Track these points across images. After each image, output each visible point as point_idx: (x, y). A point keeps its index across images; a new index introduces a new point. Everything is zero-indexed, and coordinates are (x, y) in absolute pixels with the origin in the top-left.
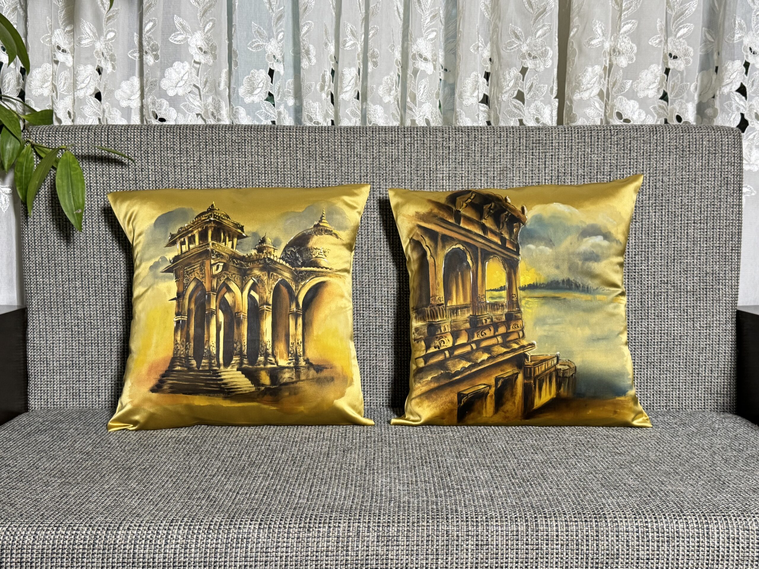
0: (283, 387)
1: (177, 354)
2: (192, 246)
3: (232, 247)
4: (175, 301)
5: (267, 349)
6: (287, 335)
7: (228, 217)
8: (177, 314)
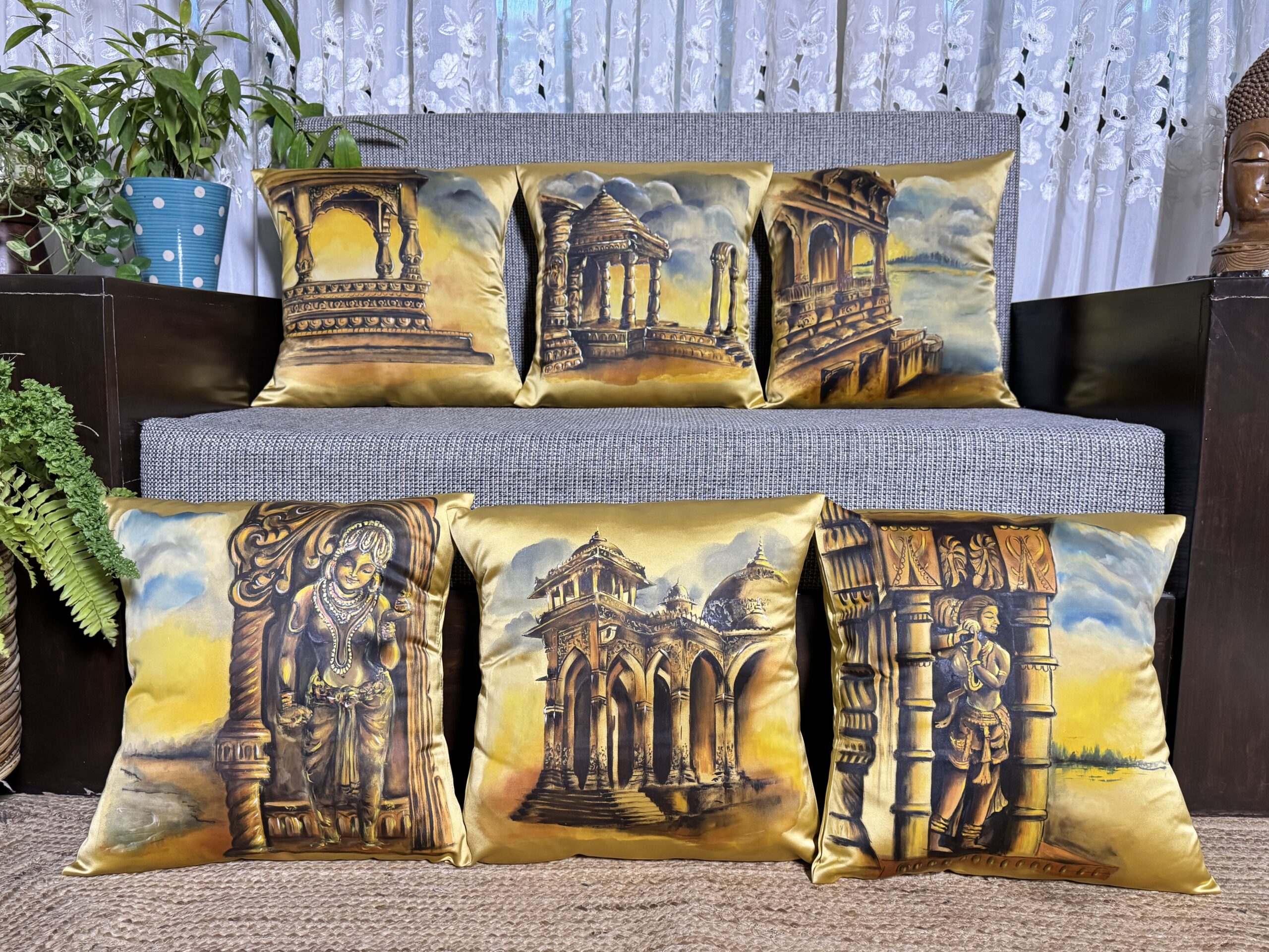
0: (707, 816)
1: (549, 765)
2: (568, 599)
3: (630, 601)
4: (545, 682)
5: (683, 758)
6: (713, 736)
7: (620, 553)
8: (550, 702)
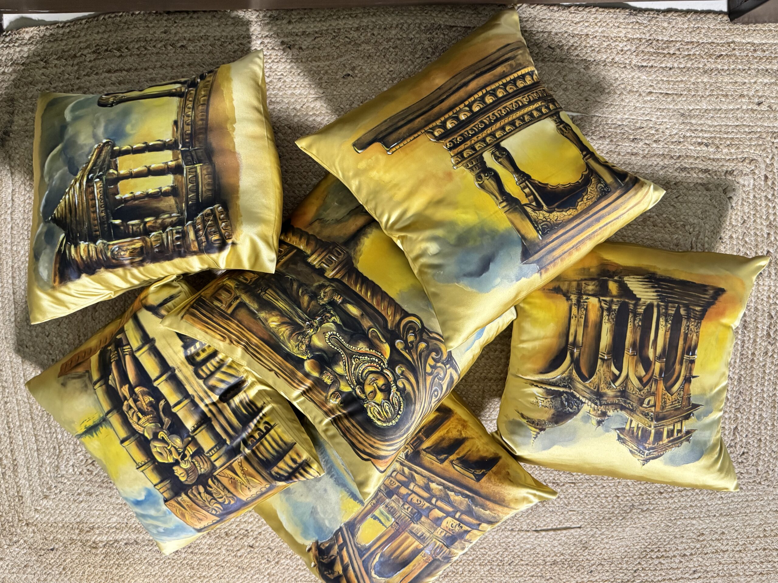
0: (596, 277)
1: (698, 323)
2: (672, 427)
3: (631, 421)
4: (694, 375)
5: (608, 315)
6: (586, 325)
7: (631, 451)
8: (692, 362)
